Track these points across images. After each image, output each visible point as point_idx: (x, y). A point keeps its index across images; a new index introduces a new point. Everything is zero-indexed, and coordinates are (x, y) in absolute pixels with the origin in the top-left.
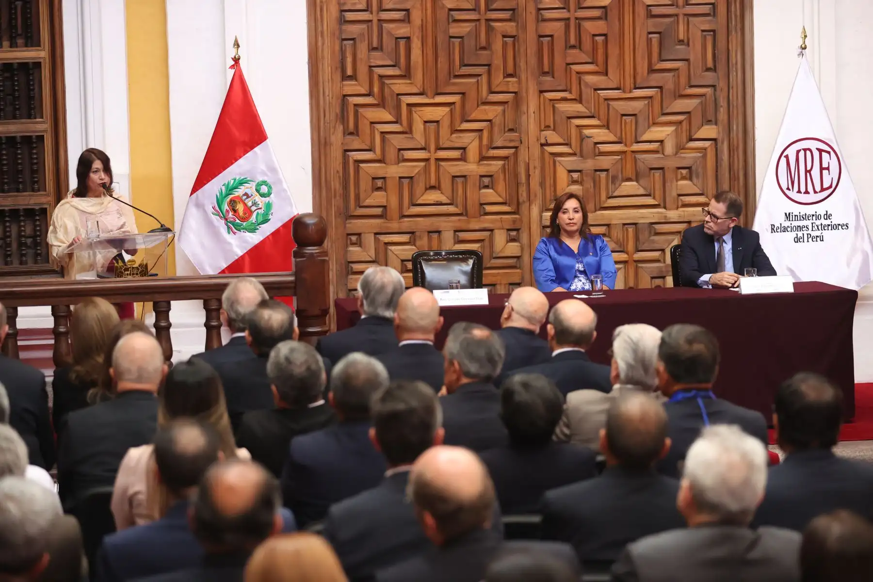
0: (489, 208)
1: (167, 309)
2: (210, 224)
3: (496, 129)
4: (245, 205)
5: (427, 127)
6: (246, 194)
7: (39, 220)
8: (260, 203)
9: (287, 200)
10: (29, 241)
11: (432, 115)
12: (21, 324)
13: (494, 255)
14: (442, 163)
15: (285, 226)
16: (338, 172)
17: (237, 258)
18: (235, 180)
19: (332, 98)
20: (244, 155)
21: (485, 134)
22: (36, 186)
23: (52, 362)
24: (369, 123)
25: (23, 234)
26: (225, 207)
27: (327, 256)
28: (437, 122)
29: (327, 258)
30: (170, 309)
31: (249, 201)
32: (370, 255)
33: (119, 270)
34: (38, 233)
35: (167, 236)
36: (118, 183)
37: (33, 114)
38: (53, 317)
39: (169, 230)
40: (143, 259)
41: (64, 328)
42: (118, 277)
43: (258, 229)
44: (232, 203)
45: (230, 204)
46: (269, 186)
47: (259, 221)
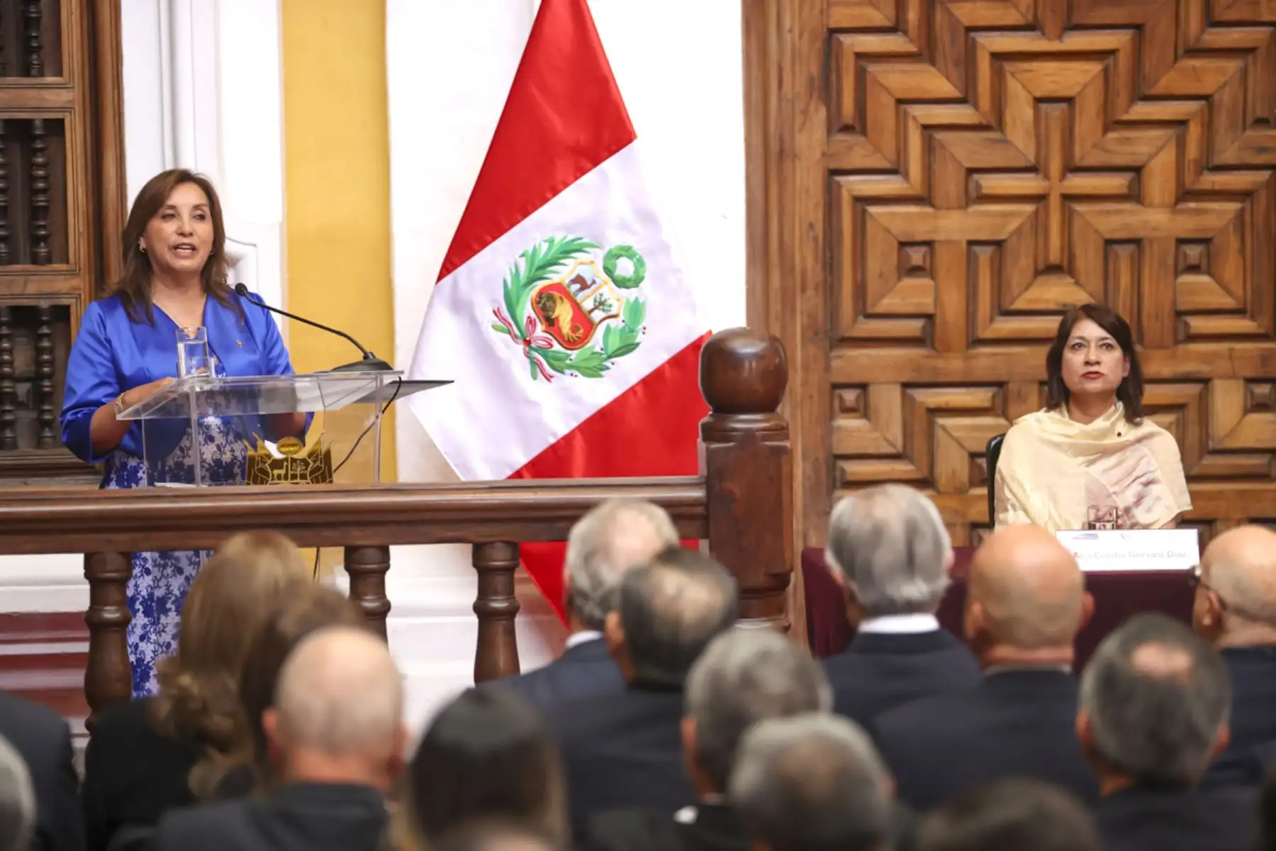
0: (1198, 324)
1: (383, 565)
2: (485, 352)
3: (1222, 120)
4: (576, 306)
5: (1043, 115)
6: (579, 280)
7: (47, 336)
8: (615, 303)
9: (683, 294)
10: (22, 389)
11: (1056, 82)
13: (1211, 445)
14: (1080, 208)
15: (678, 361)
16: (811, 226)
17: (552, 440)
18: (551, 241)
19: (801, 37)
20: (576, 178)
21: (1194, 131)
22: (42, 250)
23: (83, 700)
24: (892, 103)
25: (7, 370)
26: (526, 310)
27: (787, 437)
28: (1069, 100)
29: (787, 444)
30: (388, 568)
31: (588, 297)
32: (891, 439)
33: (258, 465)
34: (46, 369)
35: (382, 381)
36: (255, 245)
37: (35, 65)
38: (87, 581)
39: (384, 367)
40: (320, 438)
41: (116, 611)
42: (255, 483)
43: (607, 368)
44: (543, 301)
45: (538, 303)
46: (638, 260)
47: (611, 349)
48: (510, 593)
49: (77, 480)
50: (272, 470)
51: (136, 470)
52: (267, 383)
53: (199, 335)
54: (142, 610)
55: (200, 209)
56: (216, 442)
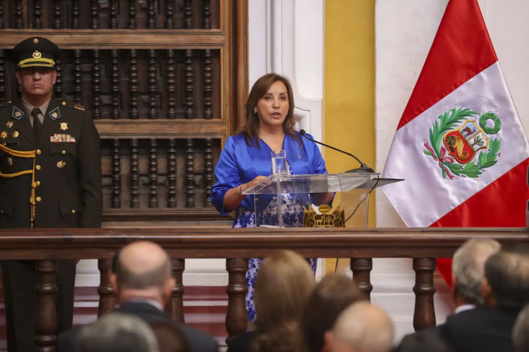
1: (368, 268)
2: (420, 164)
4: (466, 143)
6: (467, 129)
7: (210, 153)
8: (485, 141)
9: (519, 138)
10: (198, 178)
12: (188, 281)
17: (453, 208)
18: (454, 111)
20: (467, 80)
22: (209, 112)
23: (224, 328)
25: (191, 169)
26: (441, 144)
30: (371, 269)
31: (471, 138)
33: (309, 218)
34: (209, 169)
35: (369, 178)
36: (309, 111)
37: (208, 23)
38: (227, 272)
39: (371, 171)
40: (339, 205)
41: (241, 287)
42: (308, 226)
43: (481, 173)
44: (449, 140)
45: (447, 141)
46: (497, 120)
47: (482, 164)
48: (431, 283)
49: (223, 223)
50: (316, 220)
51: (249, 217)
52: (313, 177)
53: (281, 154)
54: (251, 284)
55: (283, 95)
56: (287, 204)
